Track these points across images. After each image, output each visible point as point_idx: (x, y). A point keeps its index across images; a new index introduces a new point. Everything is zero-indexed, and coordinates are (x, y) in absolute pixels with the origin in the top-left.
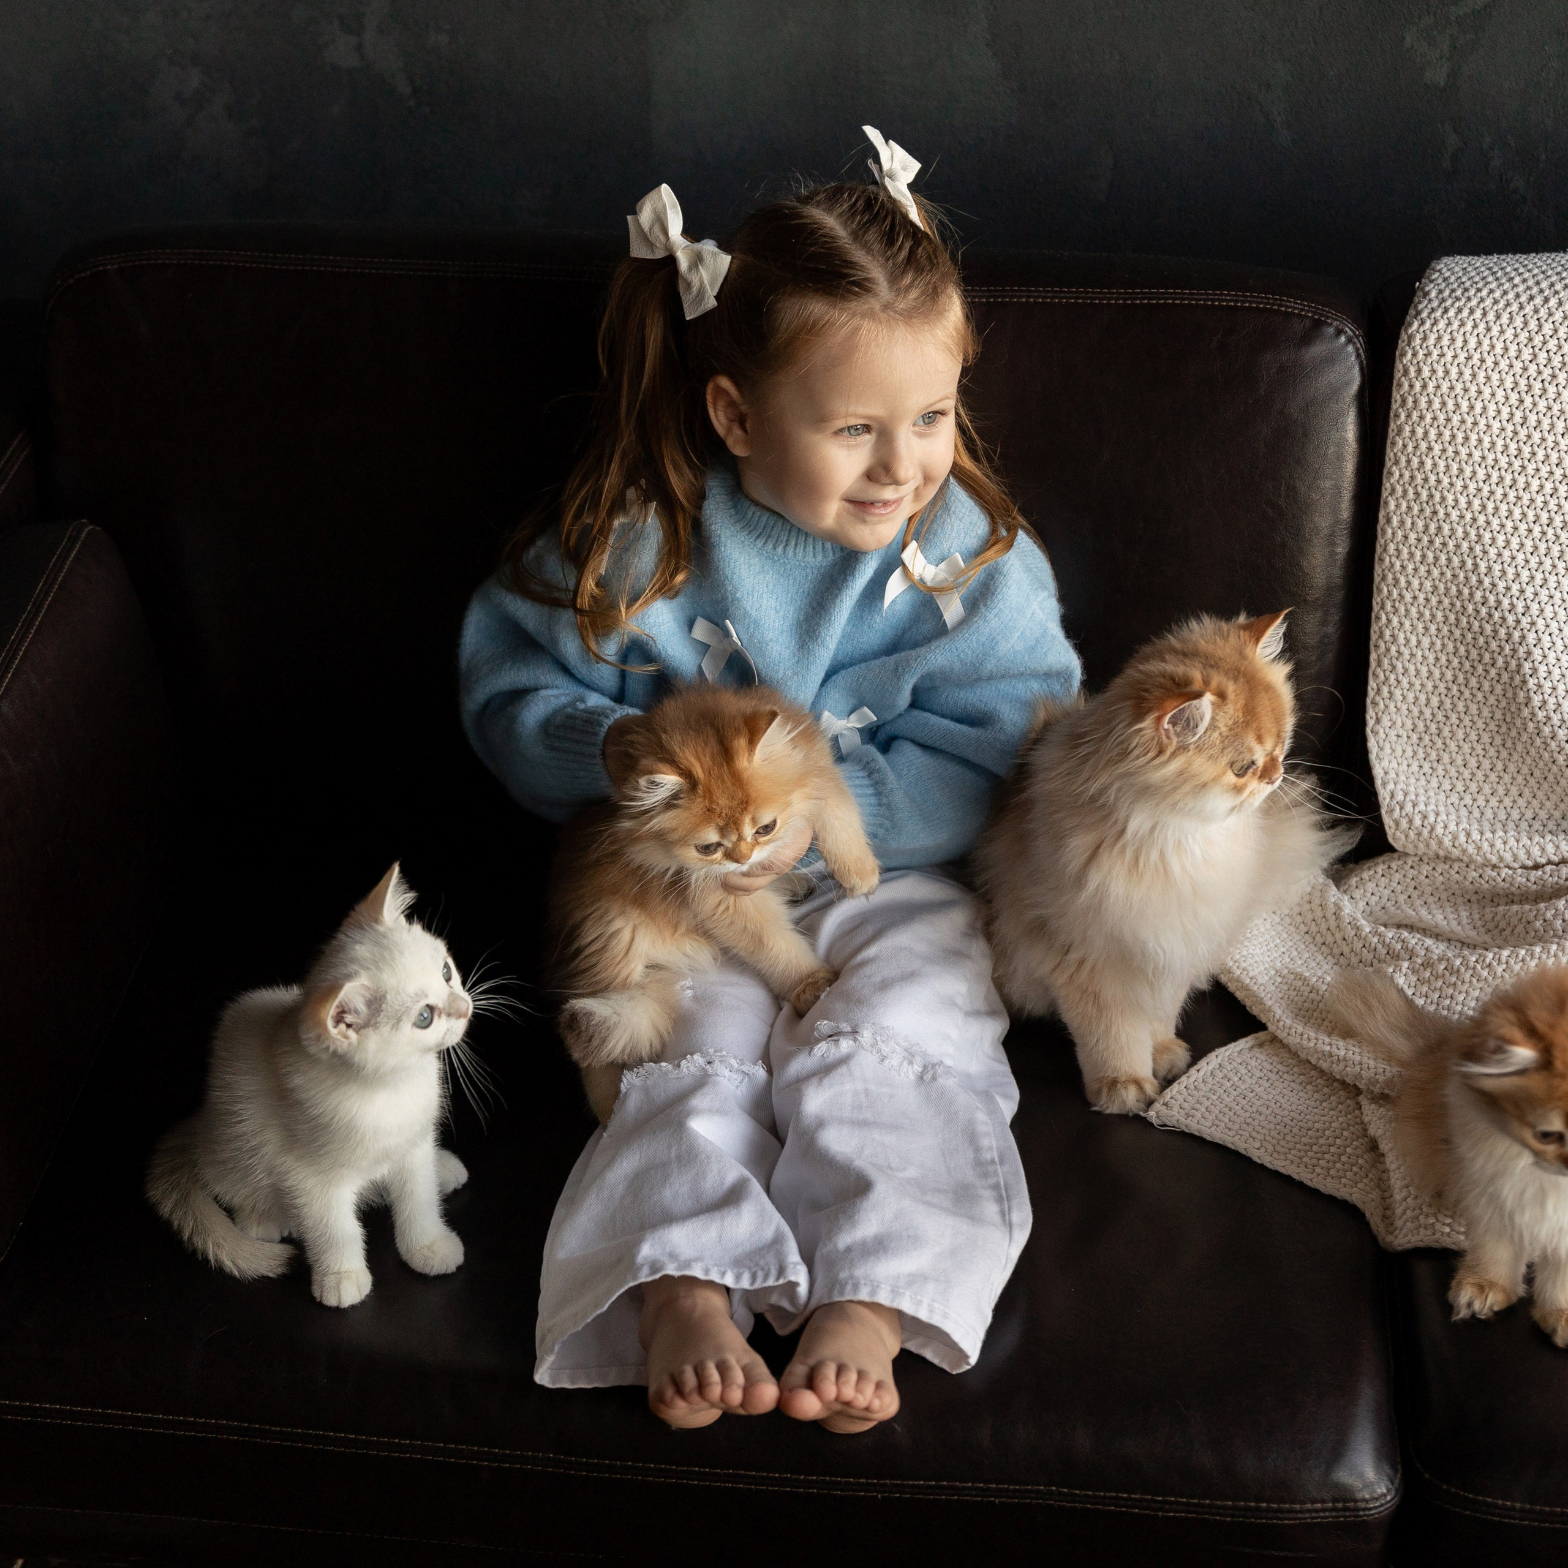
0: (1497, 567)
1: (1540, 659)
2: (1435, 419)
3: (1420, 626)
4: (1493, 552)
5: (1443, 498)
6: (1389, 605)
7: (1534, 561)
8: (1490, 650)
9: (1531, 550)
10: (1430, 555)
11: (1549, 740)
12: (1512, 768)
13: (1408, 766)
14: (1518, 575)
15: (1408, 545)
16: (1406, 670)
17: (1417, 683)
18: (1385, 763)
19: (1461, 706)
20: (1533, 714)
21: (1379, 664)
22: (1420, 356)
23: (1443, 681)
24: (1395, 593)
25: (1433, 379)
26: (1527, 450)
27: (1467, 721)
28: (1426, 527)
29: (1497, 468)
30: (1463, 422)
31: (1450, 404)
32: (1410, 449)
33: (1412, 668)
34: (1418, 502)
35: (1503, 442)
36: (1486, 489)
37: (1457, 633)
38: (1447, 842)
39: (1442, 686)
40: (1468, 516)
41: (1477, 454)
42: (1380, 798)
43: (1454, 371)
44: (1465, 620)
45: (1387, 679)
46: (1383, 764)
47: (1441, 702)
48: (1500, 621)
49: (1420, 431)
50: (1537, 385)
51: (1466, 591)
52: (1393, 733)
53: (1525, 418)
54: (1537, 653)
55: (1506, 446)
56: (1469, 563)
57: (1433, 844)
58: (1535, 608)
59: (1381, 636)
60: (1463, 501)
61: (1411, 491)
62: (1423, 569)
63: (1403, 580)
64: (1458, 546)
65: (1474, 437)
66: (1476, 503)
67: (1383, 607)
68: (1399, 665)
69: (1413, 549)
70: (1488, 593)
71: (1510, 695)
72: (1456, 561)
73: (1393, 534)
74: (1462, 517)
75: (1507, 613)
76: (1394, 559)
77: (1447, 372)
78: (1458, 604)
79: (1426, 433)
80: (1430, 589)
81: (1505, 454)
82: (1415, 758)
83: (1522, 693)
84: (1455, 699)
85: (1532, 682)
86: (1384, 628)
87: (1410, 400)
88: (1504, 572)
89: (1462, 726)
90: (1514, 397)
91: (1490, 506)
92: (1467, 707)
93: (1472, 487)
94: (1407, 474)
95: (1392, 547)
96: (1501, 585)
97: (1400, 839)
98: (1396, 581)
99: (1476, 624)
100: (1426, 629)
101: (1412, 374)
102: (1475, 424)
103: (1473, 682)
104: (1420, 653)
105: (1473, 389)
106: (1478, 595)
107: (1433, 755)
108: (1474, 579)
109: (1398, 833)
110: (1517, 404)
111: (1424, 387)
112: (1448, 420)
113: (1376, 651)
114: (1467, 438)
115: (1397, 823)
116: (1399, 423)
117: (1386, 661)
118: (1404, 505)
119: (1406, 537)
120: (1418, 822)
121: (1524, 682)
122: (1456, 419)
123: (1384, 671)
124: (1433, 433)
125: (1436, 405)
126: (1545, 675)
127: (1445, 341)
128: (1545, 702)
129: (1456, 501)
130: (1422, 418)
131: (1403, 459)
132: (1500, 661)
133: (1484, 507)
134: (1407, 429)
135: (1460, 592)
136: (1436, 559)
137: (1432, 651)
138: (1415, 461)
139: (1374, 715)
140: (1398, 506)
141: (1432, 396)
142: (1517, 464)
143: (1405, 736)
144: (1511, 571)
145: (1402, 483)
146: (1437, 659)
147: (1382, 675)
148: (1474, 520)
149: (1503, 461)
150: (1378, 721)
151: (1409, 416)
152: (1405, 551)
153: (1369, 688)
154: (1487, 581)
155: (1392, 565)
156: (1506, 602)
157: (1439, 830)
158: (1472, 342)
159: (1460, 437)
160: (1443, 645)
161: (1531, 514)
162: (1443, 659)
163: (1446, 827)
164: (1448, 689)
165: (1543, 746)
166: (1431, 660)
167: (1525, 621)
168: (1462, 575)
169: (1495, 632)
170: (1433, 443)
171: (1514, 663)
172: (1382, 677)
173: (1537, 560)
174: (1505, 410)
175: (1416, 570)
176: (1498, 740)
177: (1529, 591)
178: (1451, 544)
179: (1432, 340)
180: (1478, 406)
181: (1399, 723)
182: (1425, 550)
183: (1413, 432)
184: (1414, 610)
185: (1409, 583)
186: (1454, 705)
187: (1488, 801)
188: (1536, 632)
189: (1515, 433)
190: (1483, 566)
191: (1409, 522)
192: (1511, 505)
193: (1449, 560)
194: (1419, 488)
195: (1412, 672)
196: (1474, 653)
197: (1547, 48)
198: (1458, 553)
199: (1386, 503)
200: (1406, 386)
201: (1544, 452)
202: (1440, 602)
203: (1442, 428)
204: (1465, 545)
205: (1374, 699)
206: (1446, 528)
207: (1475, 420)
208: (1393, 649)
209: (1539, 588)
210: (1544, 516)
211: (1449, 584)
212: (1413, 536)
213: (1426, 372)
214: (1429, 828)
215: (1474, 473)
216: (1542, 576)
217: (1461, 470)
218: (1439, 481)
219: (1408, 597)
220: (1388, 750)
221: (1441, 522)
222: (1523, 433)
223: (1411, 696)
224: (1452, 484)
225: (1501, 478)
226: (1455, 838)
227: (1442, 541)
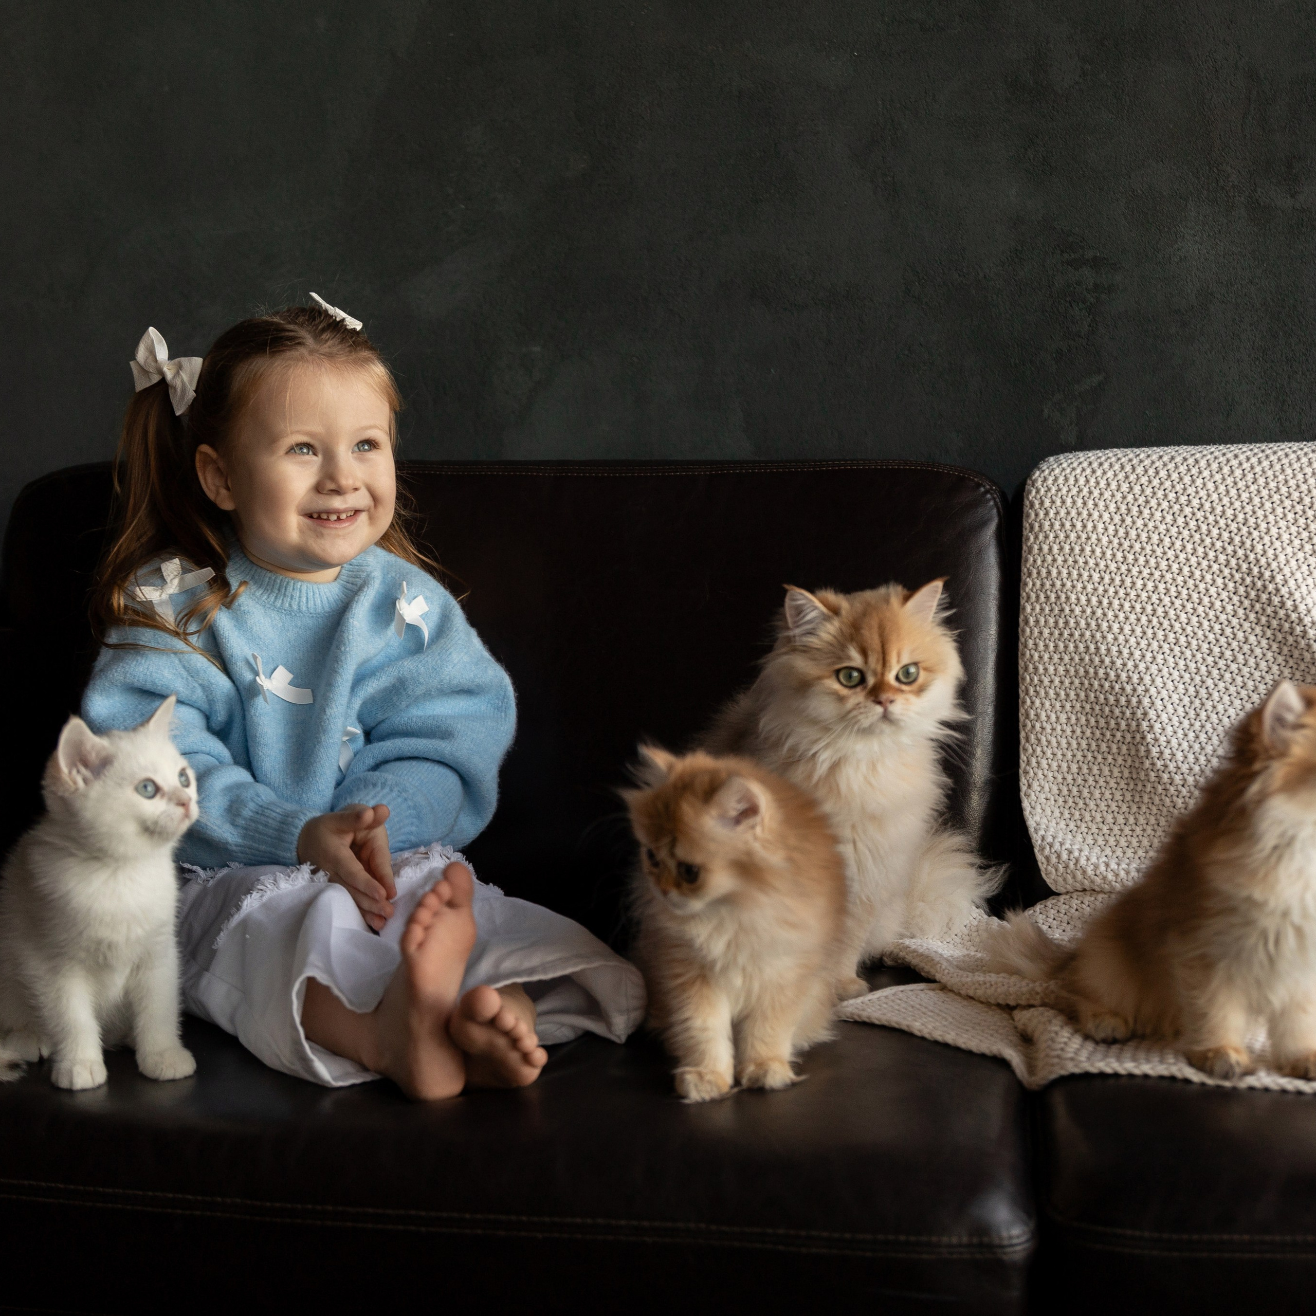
0: (1115, 649)
1: (1155, 718)
2: (1056, 537)
3: (1058, 704)
4: (1110, 637)
5: (1068, 598)
6: (1031, 690)
7: (1143, 643)
8: (1115, 717)
9: (1141, 635)
10: (1061, 645)
11: (1168, 786)
12: (1142, 820)
13: (1057, 824)
14: (1132, 654)
15: (1043, 639)
16: (1049, 742)
17: (1059, 753)
18: (1037, 818)
19: (1095, 770)
20: (1153, 764)
21: (1027, 739)
22: (1042, 492)
23: (1080, 750)
24: (1036, 679)
25: (1053, 507)
26: (1130, 557)
27: (1101, 782)
28: (1056, 622)
29: (1108, 572)
30: (1079, 537)
31: (1068, 525)
32: (1039, 562)
33: (1054, 741)
34: (1048, 604)
35: (1111, 552)
36: (1101, 588)
37: (1088, 707)
38: (1090, 872)
39: (1079, 755)
40: (1089, 610)
41: (1092, 562)
42: (1033, 841)
43: (1069, 501)
44: (1092, 695)
45: (1034, 751)
46: (1035, 818)
47: (1080, 768)
48: (1120, 691)
49: (1046, 548)
50: (1135, 509)
51: (1092, 671)
52: (1043, 796)
53: (1127, 533)
54: (1152, 714)
55: (1114, 555)
56: (1092, 647)
57: (1079, 875)
58: (1147, 679)
59: (1027, 716)
60: (1083, 599)
61: (1042, 596)
62: (1056, 657)
63: (1041, 668)
64: (1082, 635)
65: (1088, 549)
66: (1094, 600)
67: (1027, 694)
68: (1043, 739)
69: (1047, 641)
70: (1109, 670)
71: (1133, 752)
72: (1081, 647)
73: (1031, 632)
74: (1083, 611)
75: (1125, 684)
76: (1033, 652)
77: (1063, 502)
78: (1086, 682)
79: (1050, 549)
80: (1062, 673)
81: (1114, 561)
82: (1062, 818)
83: (1143, 747)
84: (1091, 764)
85: (1149, 737)
86: (1029, 709)
87: (1037, 525)
88: (1120, 652)
89: (1098, 786)
90: (1117, 518)
91: (1105, 601)
92: (1100, 770)
93: (1090, 587)
94: (1038, 583)
95: (1030, 643)
96: (1119, 662)
97: (1051, 873)
98: (1036, 669)
99: (1102, 697)
100: (1063, 707)
101: (1037, 506)
102: (1088, 538)
103: (1104, 747)
104: (1059, 728)
105: (1085, 513)
106: (1101, 672)
107: (1077, 815)
108: (1097, 659)
109: (1049, 868)
110: (1120, 523)
111: (1047, 514)
112: (1067, 537)
113: (1024, 730)
114: (1082, 550)
115: (1048, 859)
116: (1029, 544)
117: (1033, 737)
118: (1038, 608)
119: (1041, 633)
120: (1065, 856)
121: (1143, 738)
122: (1073, 536)
123: (1032, 745)
124: (1056, 548)
125: (1057, 526)
126: (1160, 731)
127: (1061, 480)
128: (1161, 753)
129: (1078, 599)
130: (1046, 537)
131: (1035, 571)
132: (1123, 724)
133: (1100, 602)
134: (1036, 547)
135: (1086, 672)
136: (1066, 647)
137: (1069, 725)
138: (1044, 571)
139: (1026, 782)
140: (1033, 609)
141: (1053, 520)
142: (1124, 568)
143: (1052, 798)
144: (1126, 651)
145: (1035, 590)
146: (1073, 732)
147: (1030, 748)
148: (1093, 613)
149: (1113, 566)
150: (1029, 786)
151: (1036, 537)
152: (1041, 644)
153: (1021, 761)
154: (1107, 660)
155: (1032, 656)
156: (1124, 676)
157: (1083, 862)
158: (1082, 481)
159: (1077, 549)
160: (1077, 719)
161: (1138, 607)
162: (1078, 731)
163: (1088, 859)
164: (1084, 756)
165: (1164, 793)
166: (1069, 733)
167: (1140, 689)
168: (1087, 658)
169: (1117, 701)
170: (1056, 556)
171: (1134, 724)
172: (1030, 751)
173: (1146, 642)
174: (1111, 528)
175: (1050, 658)
176: (1128, 797)
177: (1142, 666)
178: (1077, 634)
179: (1050, 481)
180: (1090, 526)
181: (1047, 789)
182: (1057, 641)
183: (1040, 549)
184: (1051, 692)
185: (1046, 669)
186: (1090, 769)
187: (1124, 853)
188: (1150, 697)
189: (1120, 544)
190: (1103, 648)
191: (1042, 620)
192: (1122, 600)
193: (1076, 647)
194: (1049, 592)
195: (1054, 744)
196: (1102, 722)
197: (1147, 412)
198: (1083, 641)
199: (1024, 608)
200: (1033, 516)
201: (1144, 559)
202: (1071, 683)
203: (1062, 544)
204: (1088, 634)
205: (1025, 769)
206: (1072, 622)
207: (1088, 535)
208: (1038, 725)
209: (1149, 664)
210: (1149, 608)
211: (1078, 667)
212: (1046, 632)
213: (1047, 503)
214: (1074, 860)
215: (1090, 576)
216: (1151, 655)
217: (1080, 575)
218: (1063, 585)
219: (1046, 681)
220: (1039, 810)
221: (1068, 617)
222: (1126, 544)
223: (1054, 765)
224: (1073, 587)
225: (1112, 580)
226: (1096, 867)
227: (1069, 633)
